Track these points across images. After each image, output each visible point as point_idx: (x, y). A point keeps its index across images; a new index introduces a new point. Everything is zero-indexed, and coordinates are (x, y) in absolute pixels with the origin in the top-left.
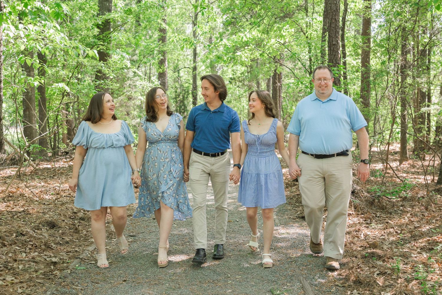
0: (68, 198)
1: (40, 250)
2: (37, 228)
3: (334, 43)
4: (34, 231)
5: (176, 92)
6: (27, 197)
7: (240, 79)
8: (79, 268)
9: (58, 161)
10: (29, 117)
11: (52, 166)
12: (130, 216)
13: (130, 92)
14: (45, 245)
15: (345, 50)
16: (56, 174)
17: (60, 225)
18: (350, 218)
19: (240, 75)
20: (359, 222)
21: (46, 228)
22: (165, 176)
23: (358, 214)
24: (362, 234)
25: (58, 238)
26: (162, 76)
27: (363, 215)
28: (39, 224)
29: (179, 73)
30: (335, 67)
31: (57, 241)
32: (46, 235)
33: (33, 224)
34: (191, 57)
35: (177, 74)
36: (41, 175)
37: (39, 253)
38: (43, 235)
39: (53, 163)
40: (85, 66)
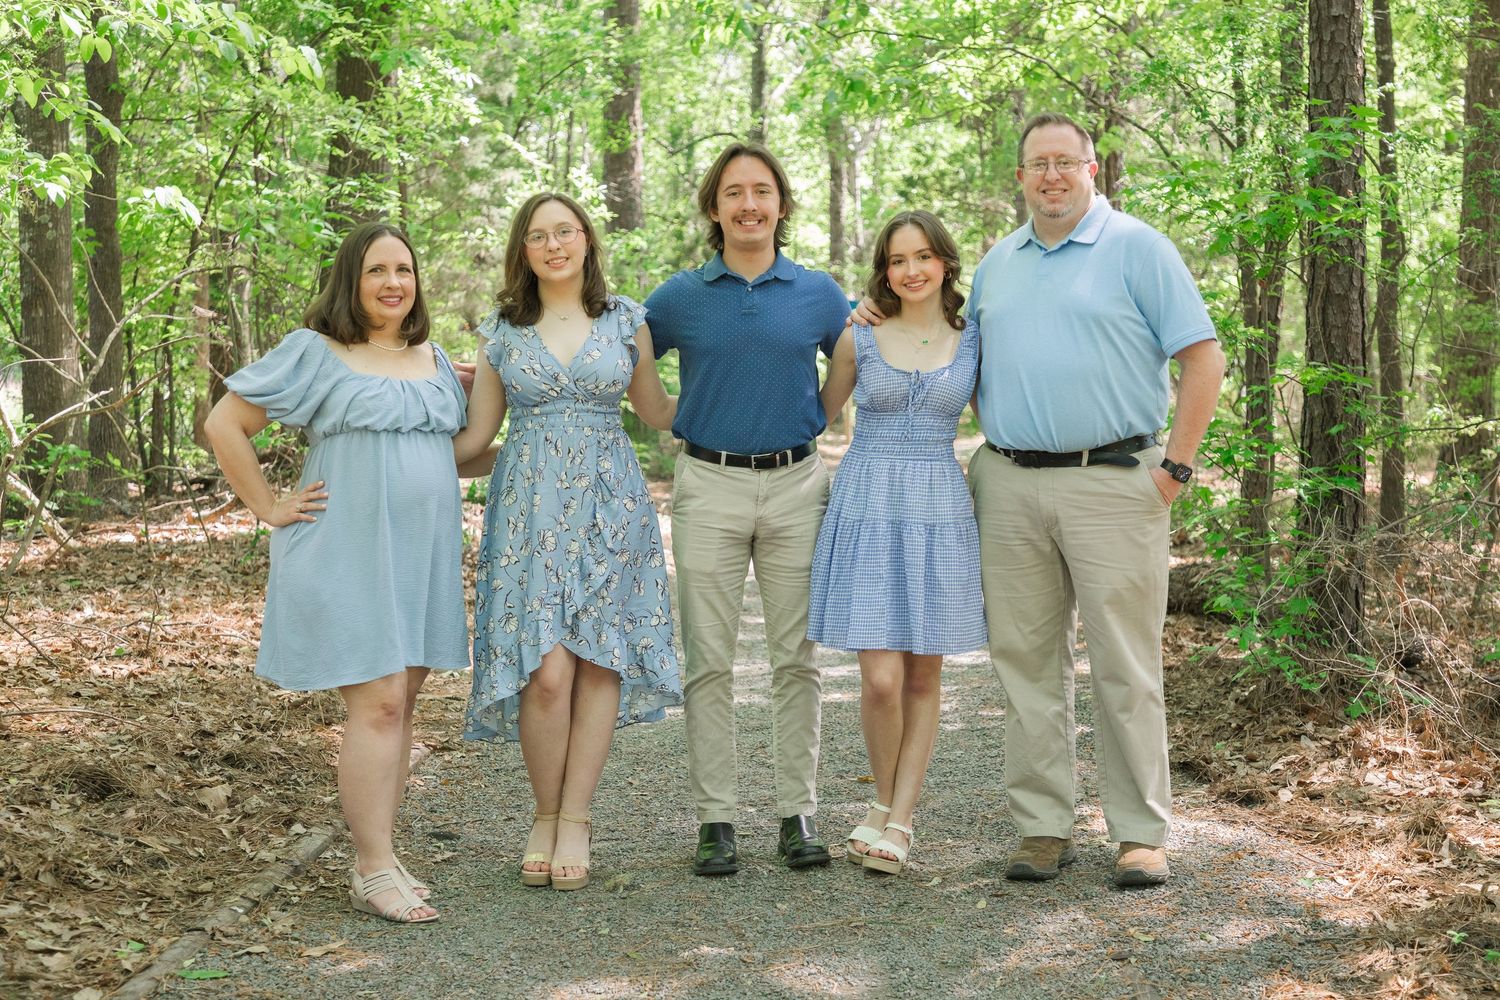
0: (187, 672)
1: (31, 893)
2: (31, 798)
3: (1335, 11)
4: (19, 811)
5: (679, 236)
6: (12, 665)
7: (948, 183)
8: (196, 974)
9: (166, 517)
10: (47, 331)
11: (139, 537)
12: (444, 749)
13: (479, 231)
14: (56, 871)
15: (1389, 51)
16: (149, 571)
17: (132, 787)
18: (1395, 773)
19: (944, 166)
20: (1432, 789)
21: (69, 797)
22: (575, 547)
23: (1431, 757)
24: (1446, 842)
25: (120, 842)
26: (617, 166)
27: (1450, 763)
28: (43, 779)
29: (689, 156)
30: (1337, 114)
31: (111, 856)
32: (67, 828)
33: (13, 781)
34: (742, 92)
35: (680, 158)
36: (87, 575)
37: (28, 908)
38: (52, 830)
39: (142, 526)
40: (284, 117)
